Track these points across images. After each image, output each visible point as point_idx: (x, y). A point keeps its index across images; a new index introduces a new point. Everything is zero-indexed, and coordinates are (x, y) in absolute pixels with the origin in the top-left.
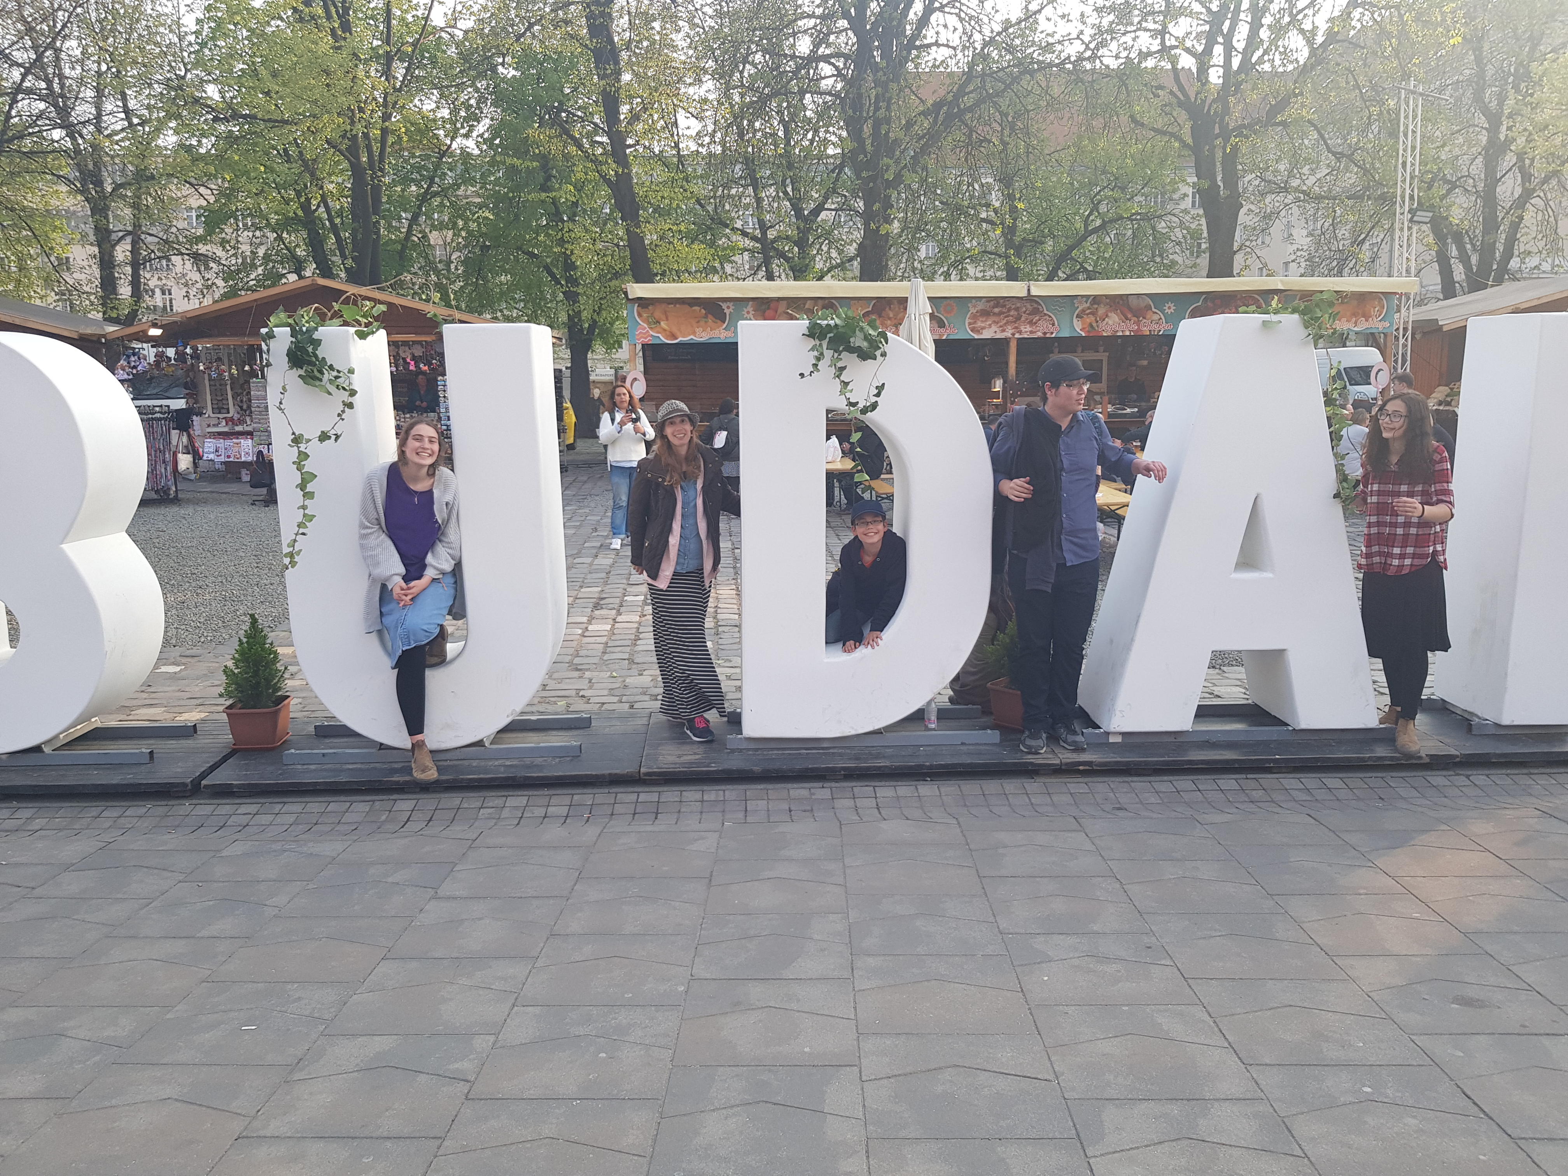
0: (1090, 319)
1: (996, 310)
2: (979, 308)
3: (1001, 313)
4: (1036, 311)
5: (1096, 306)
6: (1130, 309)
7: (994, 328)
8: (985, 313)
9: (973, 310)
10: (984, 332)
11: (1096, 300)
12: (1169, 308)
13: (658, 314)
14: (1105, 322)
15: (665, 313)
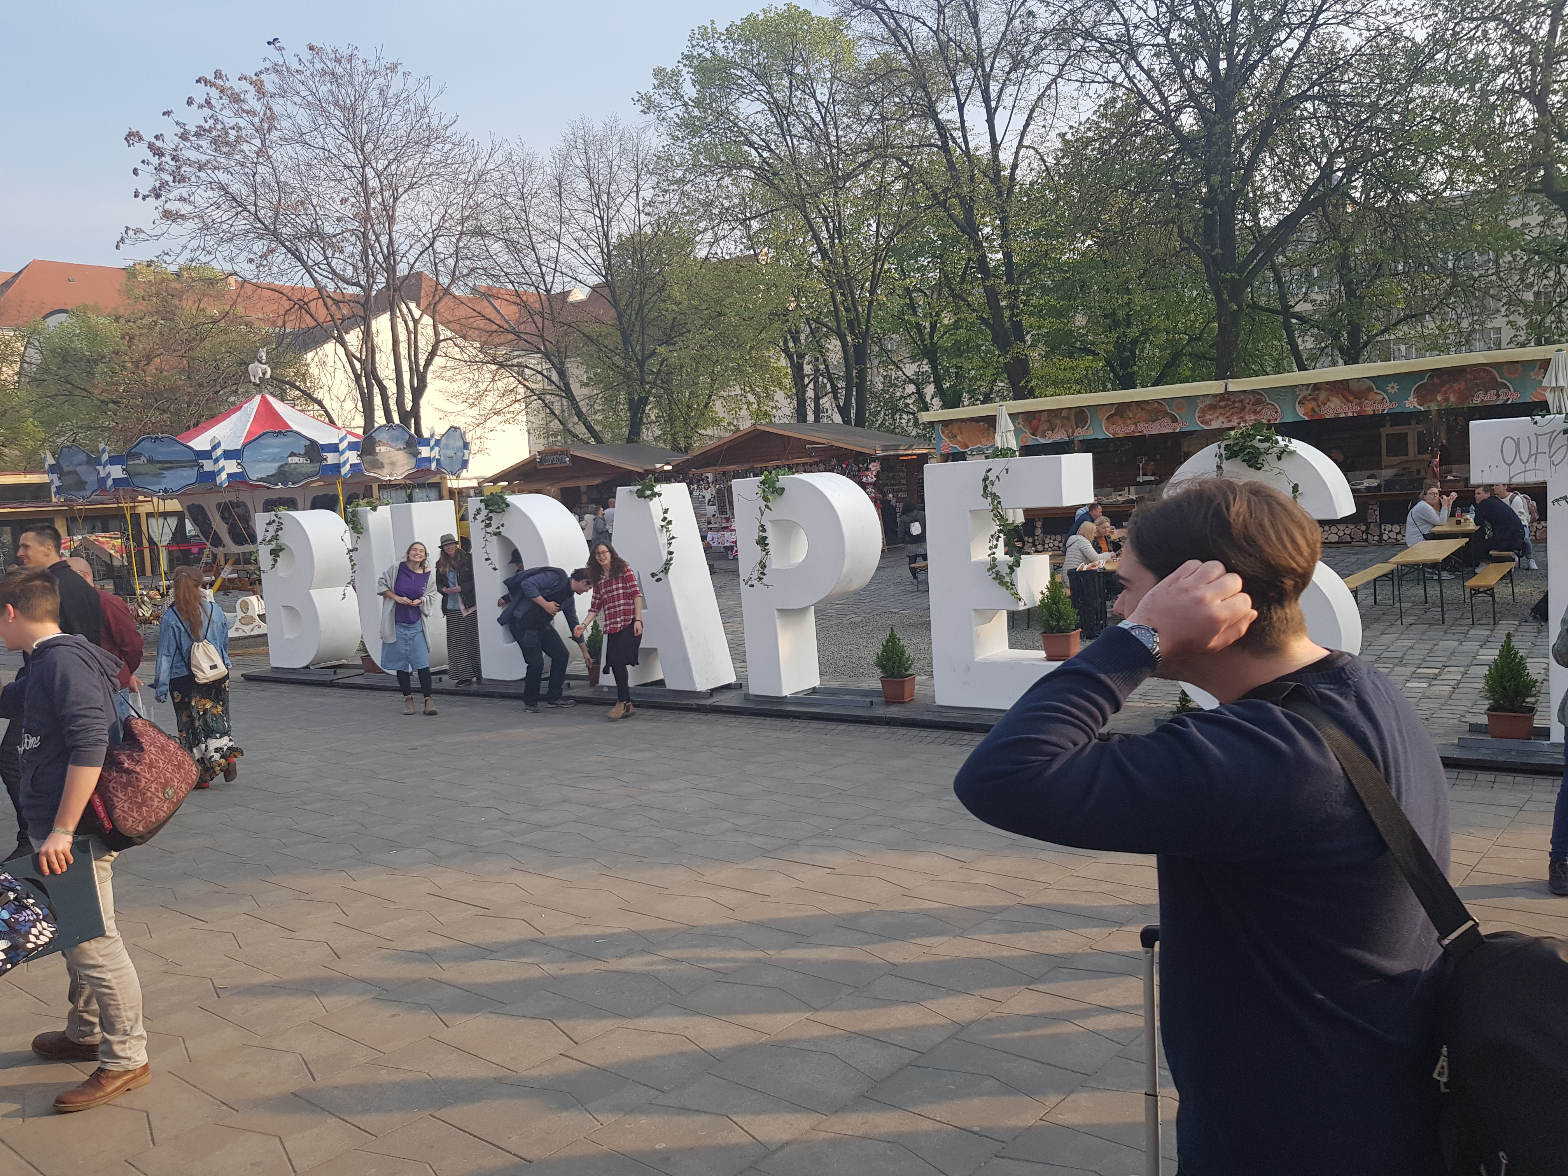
0: (1313, 404)
1: (1222, 404)
2: (1207, 403)
3: (1227, 406)
4: (1259, 402)
5: (1316, 392)
6: (1350, 392)
7: (1221, 419)
8: (1212, 407)
9: (1201, 405)
10: (1212, 423)
11: (1317, 387)
12: (1393, 388)
13: (955, 431)
14: (1327, 406)
15: (960, 429)
